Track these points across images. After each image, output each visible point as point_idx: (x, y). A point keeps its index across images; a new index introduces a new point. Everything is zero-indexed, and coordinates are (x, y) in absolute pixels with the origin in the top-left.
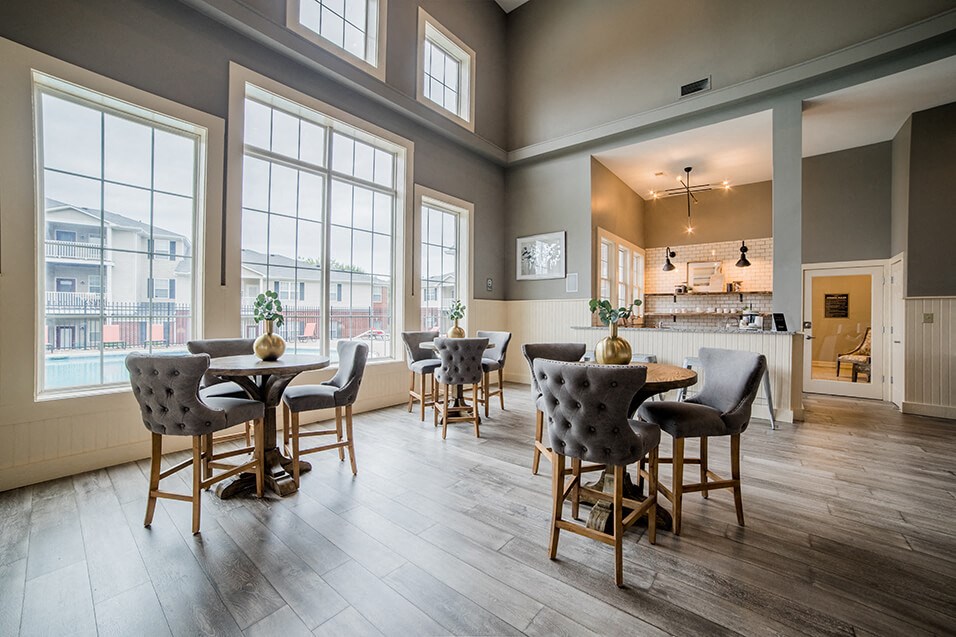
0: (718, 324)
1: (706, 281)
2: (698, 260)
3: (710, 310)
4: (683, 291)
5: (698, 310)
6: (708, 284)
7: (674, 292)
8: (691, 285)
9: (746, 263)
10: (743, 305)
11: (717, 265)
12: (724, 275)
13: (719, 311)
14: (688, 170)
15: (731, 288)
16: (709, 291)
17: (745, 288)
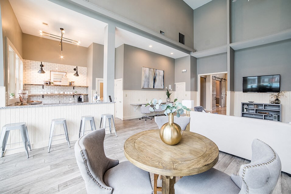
0: (65, 98)
1: (59, 80)
3: (62, 93)
4: (49, 84)
5: (56, 93)
6: (61, 82)
7: (43, 84)
8: (52, 81)
9: (78, 75)
10: (74, 91)
11: (64, 74)
12: (68, 79)
13: (66, 93)
14: (62, 29)
15: (71, 84)
16: (61, 85)
17: (76, 84)
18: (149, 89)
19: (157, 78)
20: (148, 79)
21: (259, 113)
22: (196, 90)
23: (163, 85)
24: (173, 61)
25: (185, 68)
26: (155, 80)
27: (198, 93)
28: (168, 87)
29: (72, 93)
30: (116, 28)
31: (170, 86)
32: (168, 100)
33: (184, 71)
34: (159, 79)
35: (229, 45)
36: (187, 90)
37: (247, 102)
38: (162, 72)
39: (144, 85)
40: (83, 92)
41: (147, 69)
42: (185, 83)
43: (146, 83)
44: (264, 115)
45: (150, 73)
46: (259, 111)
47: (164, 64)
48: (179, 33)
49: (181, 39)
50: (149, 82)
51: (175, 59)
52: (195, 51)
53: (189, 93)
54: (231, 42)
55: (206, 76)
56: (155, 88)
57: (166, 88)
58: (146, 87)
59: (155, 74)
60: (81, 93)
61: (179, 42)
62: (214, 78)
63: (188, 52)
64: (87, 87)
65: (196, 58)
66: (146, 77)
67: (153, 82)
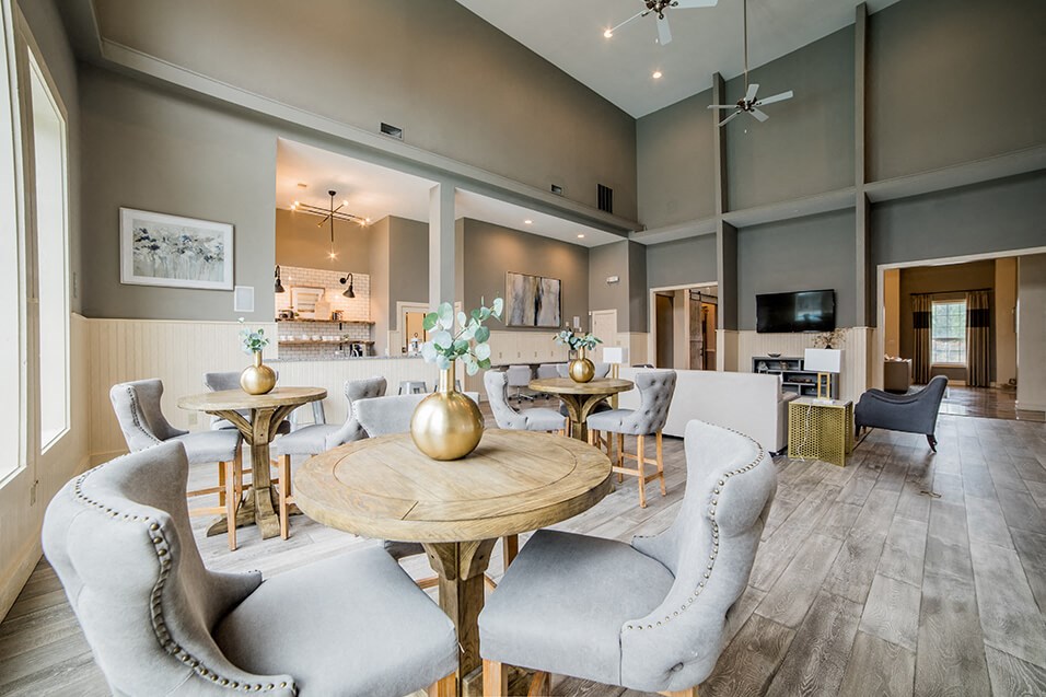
1: (310, 308)
2: (308, 285)
3: (316, 338)
4: (289, 316)
5: (304, 338)
6: (314, 311)
8: (295, 311)
9: (352, 296)
10: (342, 333)
11: (321, 292)
12: (329, 304)
13: (325, 339)
14: (332, 193)
15: (335, 316)
16: (315, 318)
17: (346, 317)
18: (523, 328)
19: (544, 300)
20: (523, 302)
21: (791, 381)
22: (645, 330)
23: (558, 318)
24: (583, 253)
25: (614, 274)
26: (538, 305)
27: (651, 337)
28: (572, 324)
29: (338, 339)
30: (455, 191)
31: (577, 320)
32: (573, 357)
33: (612, 279)
34: (549, 301)
35: (720, 217)
36: (620, 330)
37: (765, 355)
38: (555, 283)
39: (513, 317)
40: (362, 336)
41: (520, 278)
42: (615, 311)
43: (518, 312)
44: (800, 384)
45: (527, 287)
46: (793, 377)
47: (562, 261)
48: (599, 186)
49: (605, 198)
50: (523, 311)
51: (587, 248)
52: (641, 228)
53: (626, 336)
54: (725, 209)
55: (673, 292)
56: (539, 325)
57: (567, 324)
58: (516, 322)
59: (538, 289)
60: (359, 338)
61: (600, 208)
62: (697, 297)
63: (623, 232)
64: (371, 325)
65: (645, 246)
66: (516, 297)
67: (533, 310)
